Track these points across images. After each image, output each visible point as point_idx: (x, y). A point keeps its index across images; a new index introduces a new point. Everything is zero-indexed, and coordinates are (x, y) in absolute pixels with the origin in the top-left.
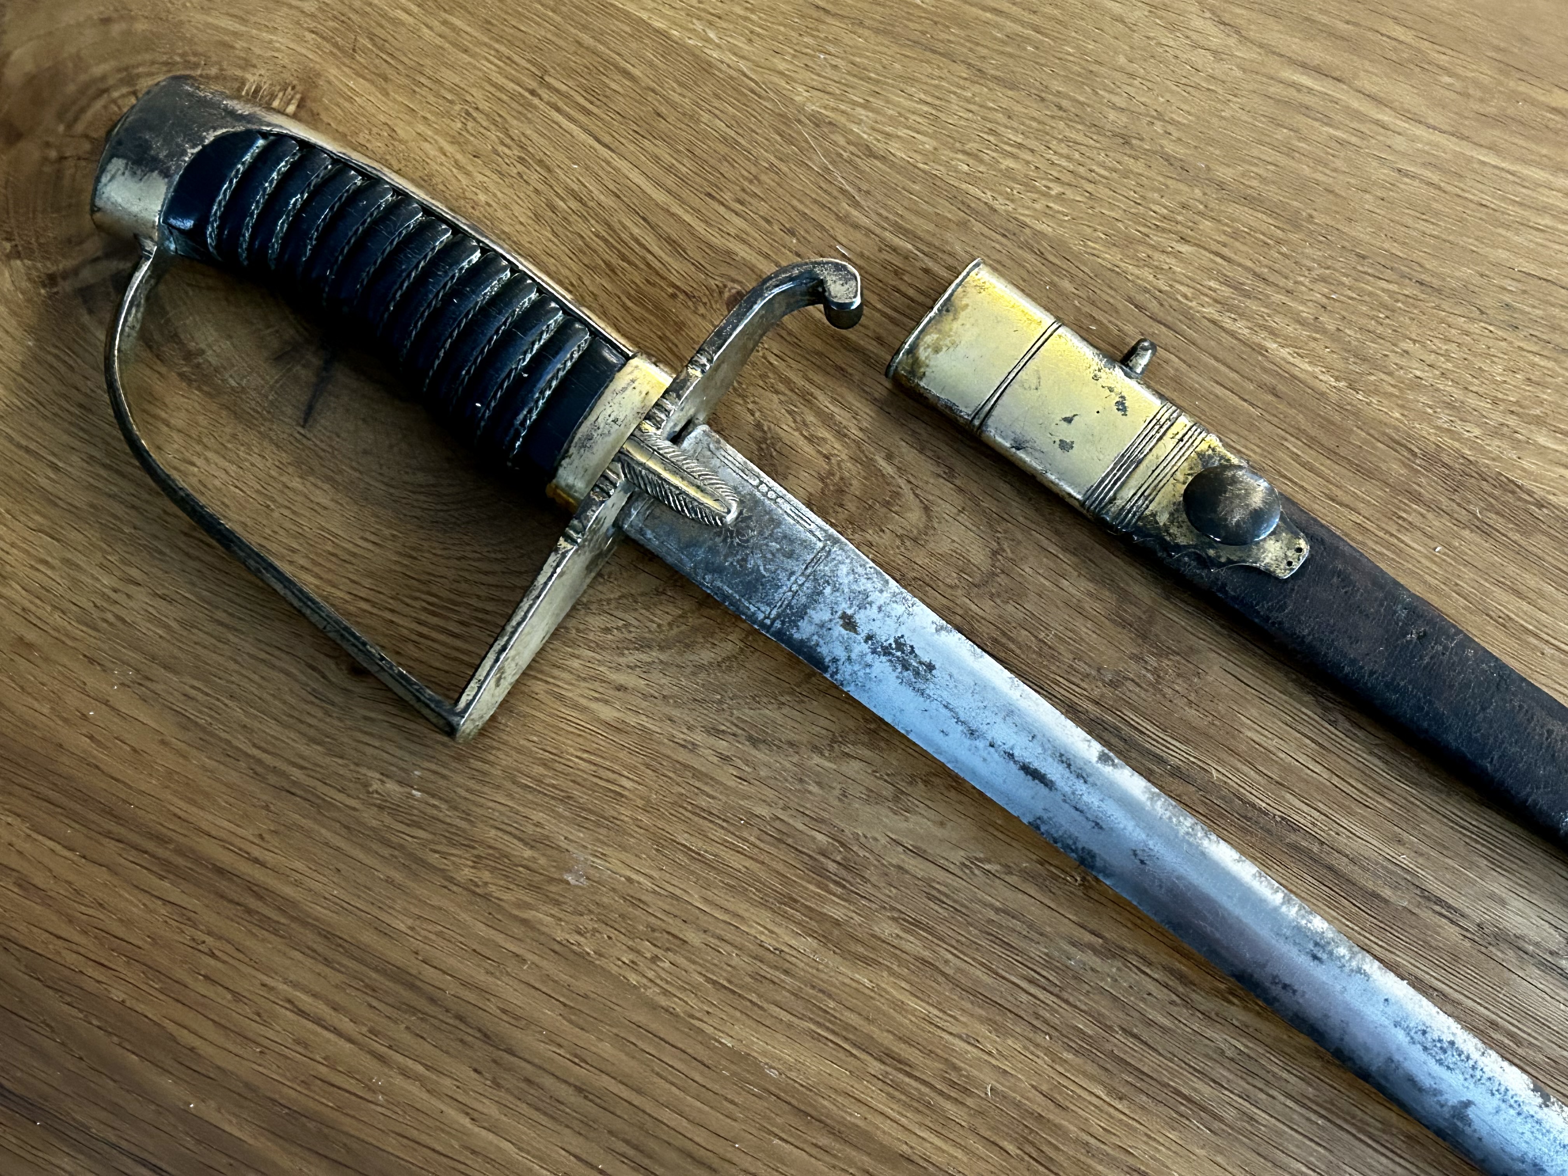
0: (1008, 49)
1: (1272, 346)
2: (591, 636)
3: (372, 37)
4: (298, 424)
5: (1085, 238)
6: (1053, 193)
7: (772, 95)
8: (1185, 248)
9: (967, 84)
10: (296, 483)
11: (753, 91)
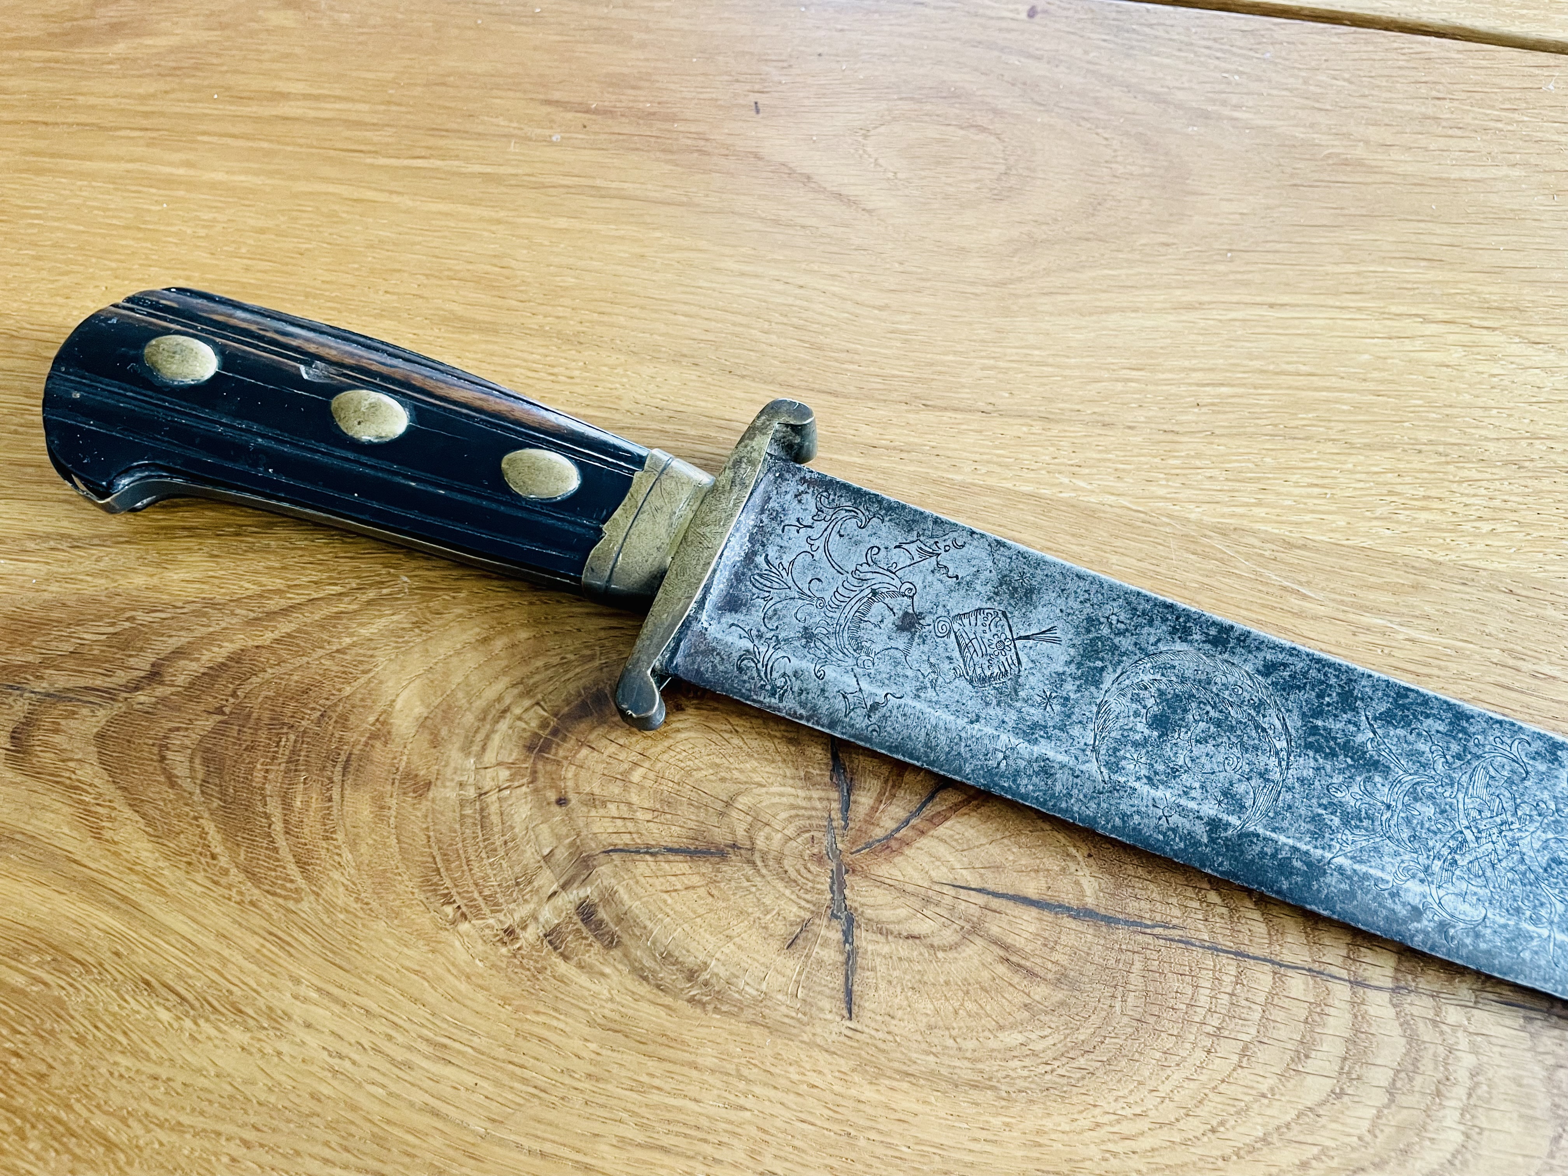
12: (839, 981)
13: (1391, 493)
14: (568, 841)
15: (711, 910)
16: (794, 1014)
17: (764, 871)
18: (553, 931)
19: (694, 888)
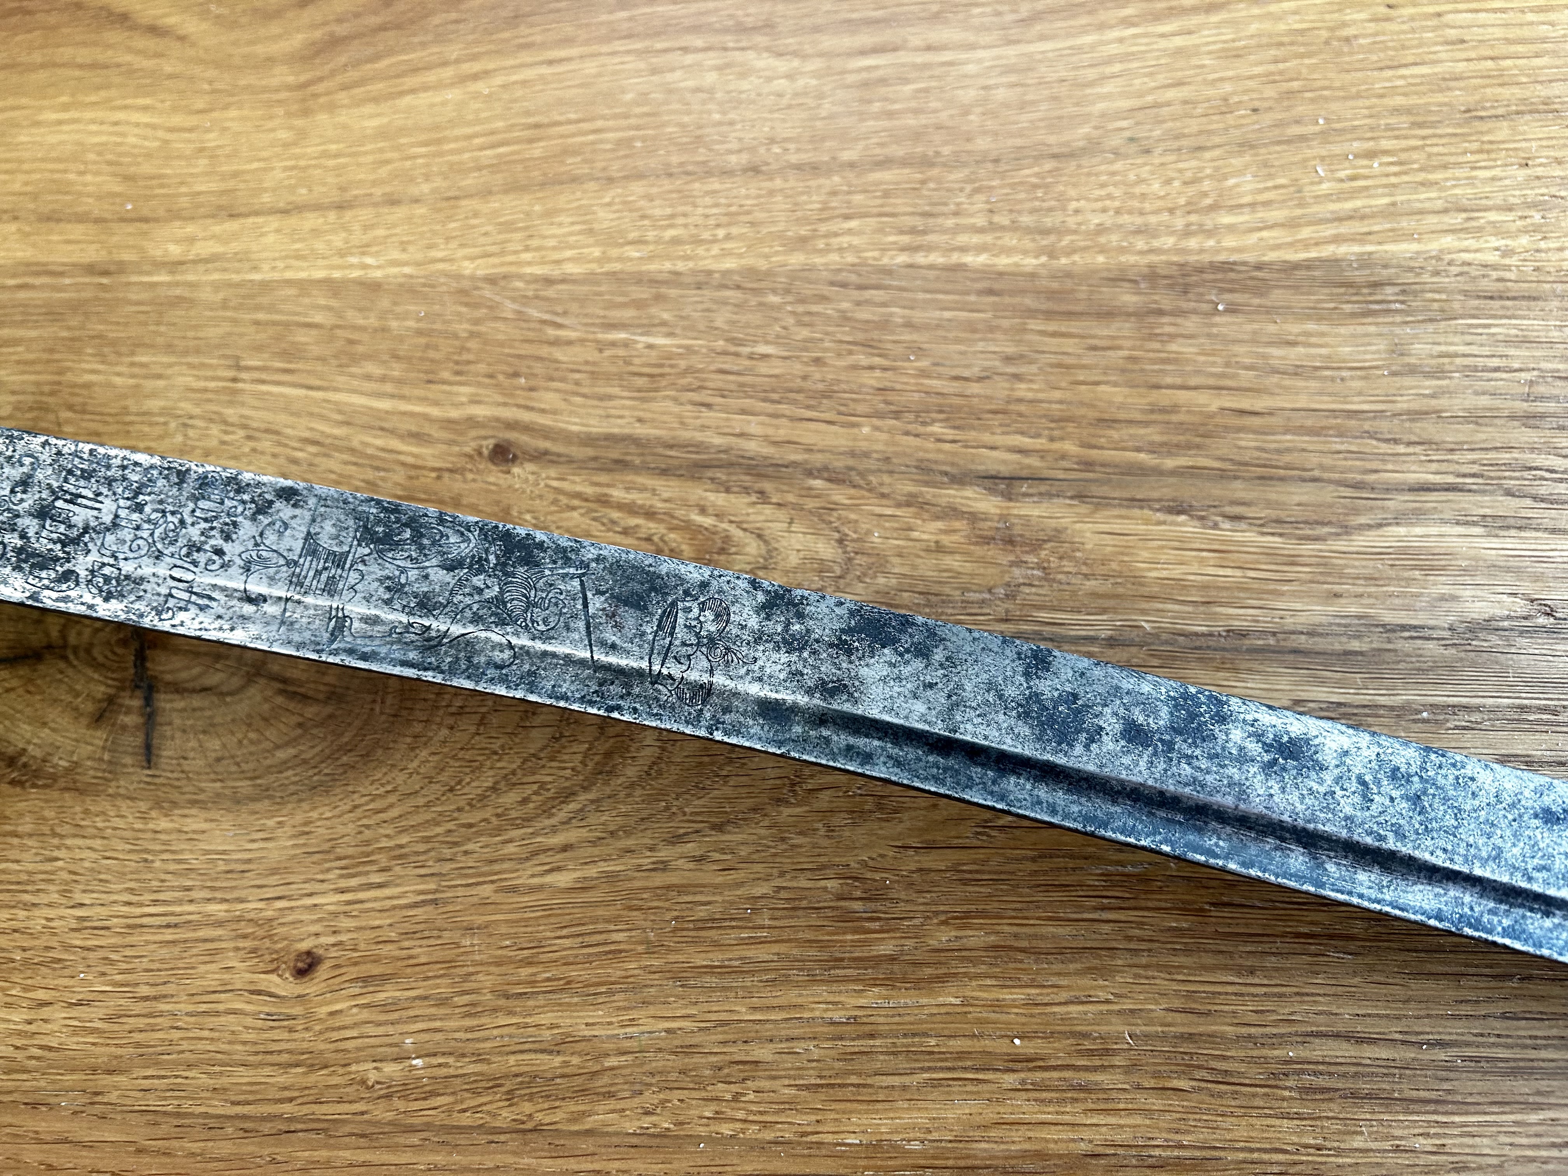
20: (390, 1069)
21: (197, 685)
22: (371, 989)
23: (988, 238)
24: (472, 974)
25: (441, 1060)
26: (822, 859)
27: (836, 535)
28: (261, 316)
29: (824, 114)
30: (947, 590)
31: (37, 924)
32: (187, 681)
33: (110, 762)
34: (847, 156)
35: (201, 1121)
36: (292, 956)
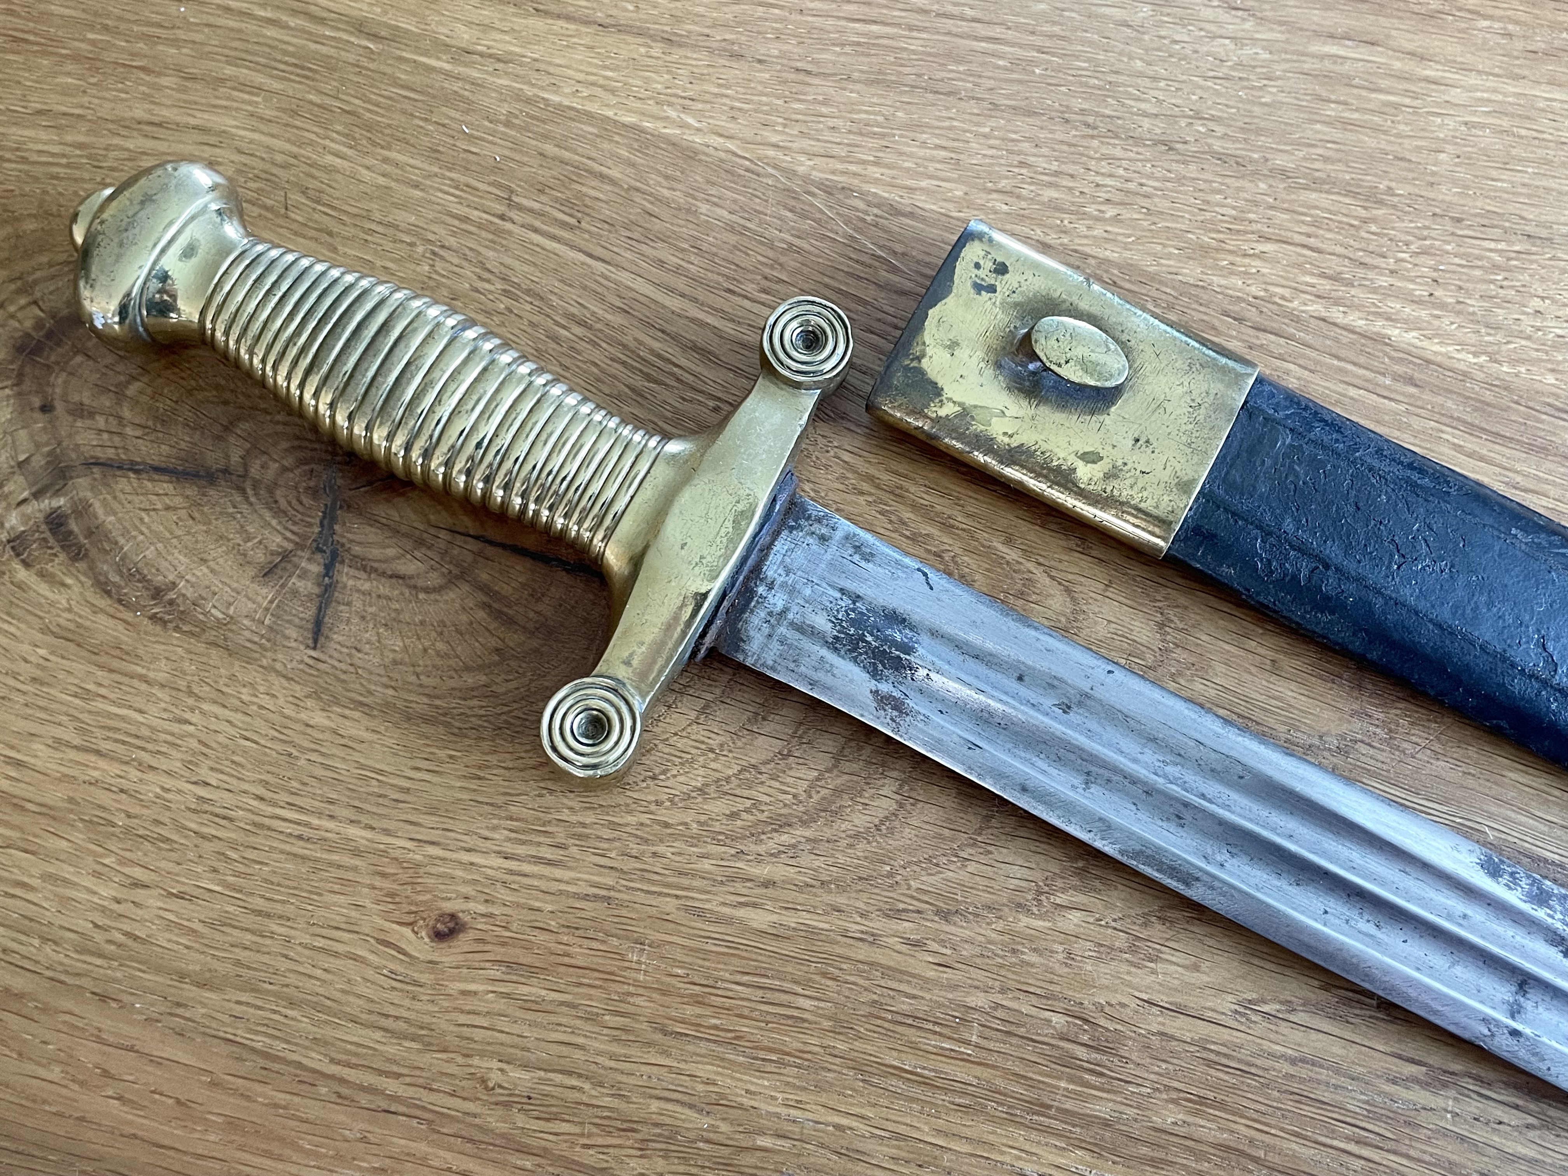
0: (1015, 76)
1: (1394, 333)
2: (717, 827)
3: (304, 192)
4: (308, 647)
5: (1156, 256)
6: (1107, 216)
7: (770, 170)
8: (1268, 247)
9: (981, 119)
10: (319, 718)
11: (747, 170)
12: (310, 613)
13: (1022, 164)
14: (46, 449)
15: (189, 533)
16: (256, 639)
17: (253, 499)
18: (18, 537)
19: (175, 509)
20: (516, 1074)
21: (389, 568)
22: (515, 978)
23: (1424, 314)
24: (632, 995)
25: (574, 1082)
26: (1052, 987)
27: (1159, 618)
28: (550, 149)
29: (1267, 99)
30: (1271, 722)
31: (150, 790)
32: (380, 561)
33: (270, 628)
34: (1280, 161)
35: (292, 1070)
36: (434, 915)
